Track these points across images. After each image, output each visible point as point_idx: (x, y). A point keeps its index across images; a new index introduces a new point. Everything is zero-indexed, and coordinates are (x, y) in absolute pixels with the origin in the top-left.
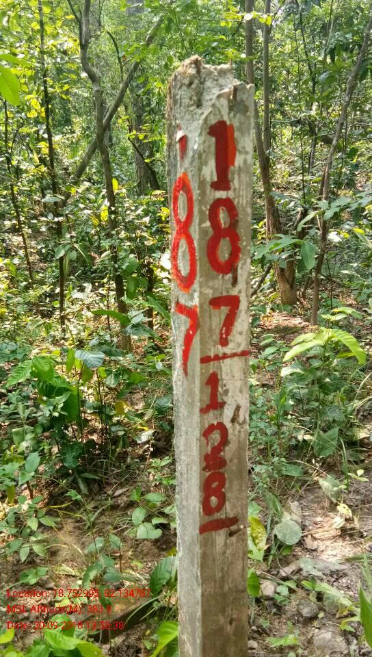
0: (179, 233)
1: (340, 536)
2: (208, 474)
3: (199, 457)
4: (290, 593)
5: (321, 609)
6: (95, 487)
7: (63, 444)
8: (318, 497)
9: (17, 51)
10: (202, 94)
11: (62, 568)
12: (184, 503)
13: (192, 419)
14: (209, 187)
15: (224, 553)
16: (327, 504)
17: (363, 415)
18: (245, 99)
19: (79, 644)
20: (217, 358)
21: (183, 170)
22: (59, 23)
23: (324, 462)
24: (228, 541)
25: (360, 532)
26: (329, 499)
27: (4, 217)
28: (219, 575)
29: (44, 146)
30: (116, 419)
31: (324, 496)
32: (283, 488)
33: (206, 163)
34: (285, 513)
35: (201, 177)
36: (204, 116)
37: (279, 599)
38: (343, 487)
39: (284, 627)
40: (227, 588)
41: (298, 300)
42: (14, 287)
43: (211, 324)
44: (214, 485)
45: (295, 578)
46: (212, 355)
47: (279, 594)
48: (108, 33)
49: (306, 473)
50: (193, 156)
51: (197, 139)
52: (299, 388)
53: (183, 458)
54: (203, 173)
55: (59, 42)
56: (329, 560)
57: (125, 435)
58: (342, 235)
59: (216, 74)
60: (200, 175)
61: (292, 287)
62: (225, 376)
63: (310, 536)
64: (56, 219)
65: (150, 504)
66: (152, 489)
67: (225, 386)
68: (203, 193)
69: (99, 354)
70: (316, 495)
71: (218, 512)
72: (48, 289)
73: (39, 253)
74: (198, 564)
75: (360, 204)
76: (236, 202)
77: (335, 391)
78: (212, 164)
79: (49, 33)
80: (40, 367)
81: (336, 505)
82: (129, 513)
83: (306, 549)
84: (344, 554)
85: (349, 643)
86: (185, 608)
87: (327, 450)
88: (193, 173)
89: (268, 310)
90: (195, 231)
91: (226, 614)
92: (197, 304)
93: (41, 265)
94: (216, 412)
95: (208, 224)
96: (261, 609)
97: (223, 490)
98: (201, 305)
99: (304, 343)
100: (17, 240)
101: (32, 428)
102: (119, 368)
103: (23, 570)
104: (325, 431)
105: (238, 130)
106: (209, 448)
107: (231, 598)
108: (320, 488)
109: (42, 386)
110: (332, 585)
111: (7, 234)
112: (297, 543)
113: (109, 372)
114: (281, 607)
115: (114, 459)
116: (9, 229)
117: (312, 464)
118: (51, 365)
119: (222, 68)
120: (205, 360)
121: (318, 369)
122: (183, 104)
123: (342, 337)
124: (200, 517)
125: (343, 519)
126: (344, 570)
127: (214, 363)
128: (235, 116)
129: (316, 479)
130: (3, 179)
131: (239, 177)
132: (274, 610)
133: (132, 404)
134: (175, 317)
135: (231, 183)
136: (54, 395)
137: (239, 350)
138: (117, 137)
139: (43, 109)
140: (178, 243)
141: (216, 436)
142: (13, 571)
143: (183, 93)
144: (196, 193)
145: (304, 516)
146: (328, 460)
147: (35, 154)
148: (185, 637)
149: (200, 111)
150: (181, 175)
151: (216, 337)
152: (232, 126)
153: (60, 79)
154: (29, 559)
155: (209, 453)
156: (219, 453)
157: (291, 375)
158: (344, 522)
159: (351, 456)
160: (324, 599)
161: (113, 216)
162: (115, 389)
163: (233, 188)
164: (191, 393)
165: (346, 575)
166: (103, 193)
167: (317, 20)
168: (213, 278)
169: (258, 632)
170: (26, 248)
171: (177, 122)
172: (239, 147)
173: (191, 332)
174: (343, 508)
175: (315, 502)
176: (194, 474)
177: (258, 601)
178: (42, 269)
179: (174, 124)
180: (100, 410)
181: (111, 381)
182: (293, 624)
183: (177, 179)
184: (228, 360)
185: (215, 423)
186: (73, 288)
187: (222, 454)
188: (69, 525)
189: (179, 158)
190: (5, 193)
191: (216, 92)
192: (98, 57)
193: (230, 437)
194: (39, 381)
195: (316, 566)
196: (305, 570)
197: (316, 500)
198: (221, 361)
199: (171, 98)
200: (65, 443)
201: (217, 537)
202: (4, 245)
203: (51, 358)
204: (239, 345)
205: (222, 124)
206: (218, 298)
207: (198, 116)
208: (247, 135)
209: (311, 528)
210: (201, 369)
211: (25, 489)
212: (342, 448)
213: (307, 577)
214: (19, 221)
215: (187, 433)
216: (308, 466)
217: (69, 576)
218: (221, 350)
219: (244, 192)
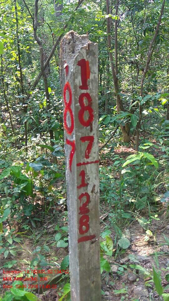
0: (66, 109)
1: (147, 244)
2: (81, 216)
3: (77, 208)
4: (124, 270)
5: (138, 277)
6: (39, 224)
7: (25, 205)
8: (138, 227)
9: (6, 32)
10: (74, 47)
11: (23, 261)
12: (71, 229)
13: (74, 191)
14: (78, 88)
15: (89, 251)
16: (142, 230)
17: (158, 191)
18: (93, 50)
19: (26, 294)
20: (84, 164)
21: (67, 81)
22: (25, 20)
23: (140, 211)
24: (91, 246)
25: (156, 242)
26: (143, 228)
27: (1, 105)
28: (87, 261)
29: (18, 73)
30: (50, 194)
31: (140, 227)
32: (123, 224)
33: (77, 78)
34: (123, 235)
35: (75, 83)
36: (75, 57)
37: (119, 273)
38: (149, 222)
39: (121, 285)
40: (91, 267)
41: (131, 141)
42: (5, 136)
43: (81, 149)
44: (84, 221)
45: (127, 263)
46: (82, 163)
47: (119, 271)
48: (47, 24)
49: (133, 217)
50: (71, 74)
51: (72, 67)
52: (130, 179)
53: (71, 209)
54: (76, 81)
55: (25, 28)
56: (142, 255)
57: (53, 201)
58: (148, 112)
59: (81, 38)
60: (74, 83)
61: (128, 135)
62: (88, 172)
63: (134, 245)
64: (24, 105)
65: (63, 231)
66: (65, 225)
67: (88, 176)
68: (76, 91)
69: (40, 164)
70: (137, 226)
71: (86, 233)
72: (21, 137)
73: (17, 120)
74: (77, 256)
75: (155, 98)
76: (91, 95)
77: (145, 180)
78: (80, 78)
79: (20, 23)
80: (14, 171)
81: (146, 231)
82: (54, 236)
83: (132, 250)
84: (149, 252)
85: (149, 292)
86: (73, 276)
87: (142, 206)
88: (71, 82)
89: (118, 145)
90: (73, 107)
91: (91, 279)
92: (75, 140)
93: (18, 126)
94: (84, 188)
95: (78, 104)
96: (111, 278)
97: (88, 223)
98: (76, 140)
99: (131, 159)
100: (7, 115)
101: (11, 198)
102: (50, 171)
103: (6, 262)
104: (141, 198)
105: (91, 63)
106: (82, 204)
107: (93, 272)
108: (139, 223)
109: (15, 179)
110: (143, 267)
111: (2, 112)
112: (128, 248)
113: (46, 173)
114: (120, 276)
115: (47, 212)
116: (3, 110)
117: (135, 213)
118: (19, 170)
119: (83, 36)
120: (79, 165)
121: (138, 170)
122: (66, 52)
123: (148, 156)
124: (78, 235)
125: (149, 237)
126: (149, 259)
127: (83, 167)
128: (89, 57)
129: (137, 219)
130: (1, 88)
131: (92, 84)
132: (117, 278)
133: (57, 187)
134: (66, 146)
135: (88, 86)
136: (20, 183)
137: (94, 160)
138: (52, 70)
139: (18, 57)
140: (66, 113)
141: (85, 199)
142: (1, 262)
143: (66, 47)
144: (73, 90)
145: (132, 236)
146: (143, 211)
147: (14, 77)
148: (73, 290)
149: (73, 55)
150: (67, 83)
151: (83, 154)
152: (88, 61)
153: (25, 44)
154: (9, 257)
155: (82, 206)
156: (86, 206)
157: (126, 173)
158: (149, 238)
159: (153, 209)
160: (139, 273)
161: (48, 104)
162: (48, 180)
163: (89, 89)
164: (73, 180)
165: (149, 262)
166: (44, 94)
167: (139, 18)
168: (81, 128)
169: (109, 288)
170: (11, 118)
171: (64, 60)
172: (92, 71)
173: (72, 153)
174: (149, 232)
175: (136, 230)
176: (75, 215)
177: (110, 274)
178: (18, 127)
179: (63, 61)
180: (42, 190)
181: (47, 177)
182: (125, 284)
183: (65, 85)
184: (89, 165)
185: (84, 193)
186: (32, 136)
187: (87, 207)
188: (27, 242)
189: (65, 76)
190: (2, 94)
191: (80, 46)
192: (43, 34)
193: (91, 199)
194: (14, 177)
195: (136, 258)
196: (131, 260)
197: (137, 228)
198: (86, 165)
199: (61, 49)
200: (26, 205)
201: (86, 244)
202: (1, 117)
203: (19, 167)
204: (94, 158)
205: (83, 60)
206: (85, 137)
207: (73, 57)
208: (95, 65)
209: (134, 241)
210: (77, 169)
211: (8, 226)
212: (148, 206)
213: (132, 263)
214: (8, 107)
215: (72, 198)
216: (133, 214)
217: (26, 264)
218: (86, 160)
219: (95, 90)
